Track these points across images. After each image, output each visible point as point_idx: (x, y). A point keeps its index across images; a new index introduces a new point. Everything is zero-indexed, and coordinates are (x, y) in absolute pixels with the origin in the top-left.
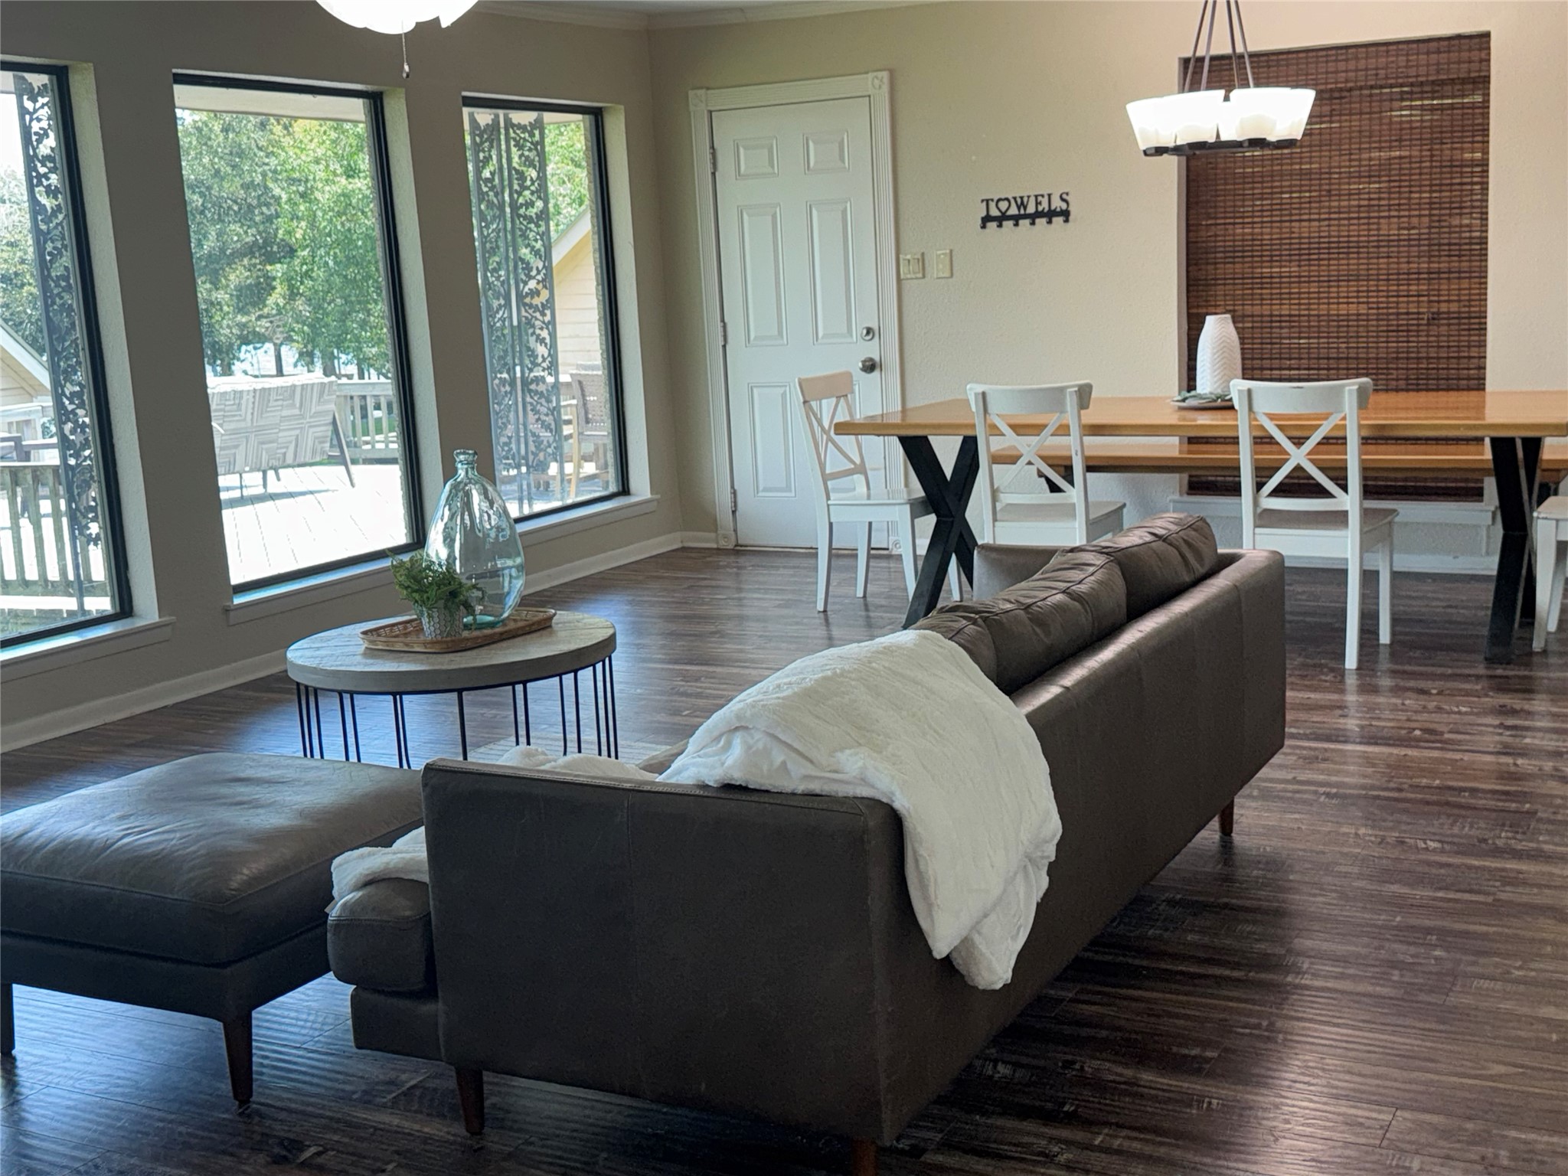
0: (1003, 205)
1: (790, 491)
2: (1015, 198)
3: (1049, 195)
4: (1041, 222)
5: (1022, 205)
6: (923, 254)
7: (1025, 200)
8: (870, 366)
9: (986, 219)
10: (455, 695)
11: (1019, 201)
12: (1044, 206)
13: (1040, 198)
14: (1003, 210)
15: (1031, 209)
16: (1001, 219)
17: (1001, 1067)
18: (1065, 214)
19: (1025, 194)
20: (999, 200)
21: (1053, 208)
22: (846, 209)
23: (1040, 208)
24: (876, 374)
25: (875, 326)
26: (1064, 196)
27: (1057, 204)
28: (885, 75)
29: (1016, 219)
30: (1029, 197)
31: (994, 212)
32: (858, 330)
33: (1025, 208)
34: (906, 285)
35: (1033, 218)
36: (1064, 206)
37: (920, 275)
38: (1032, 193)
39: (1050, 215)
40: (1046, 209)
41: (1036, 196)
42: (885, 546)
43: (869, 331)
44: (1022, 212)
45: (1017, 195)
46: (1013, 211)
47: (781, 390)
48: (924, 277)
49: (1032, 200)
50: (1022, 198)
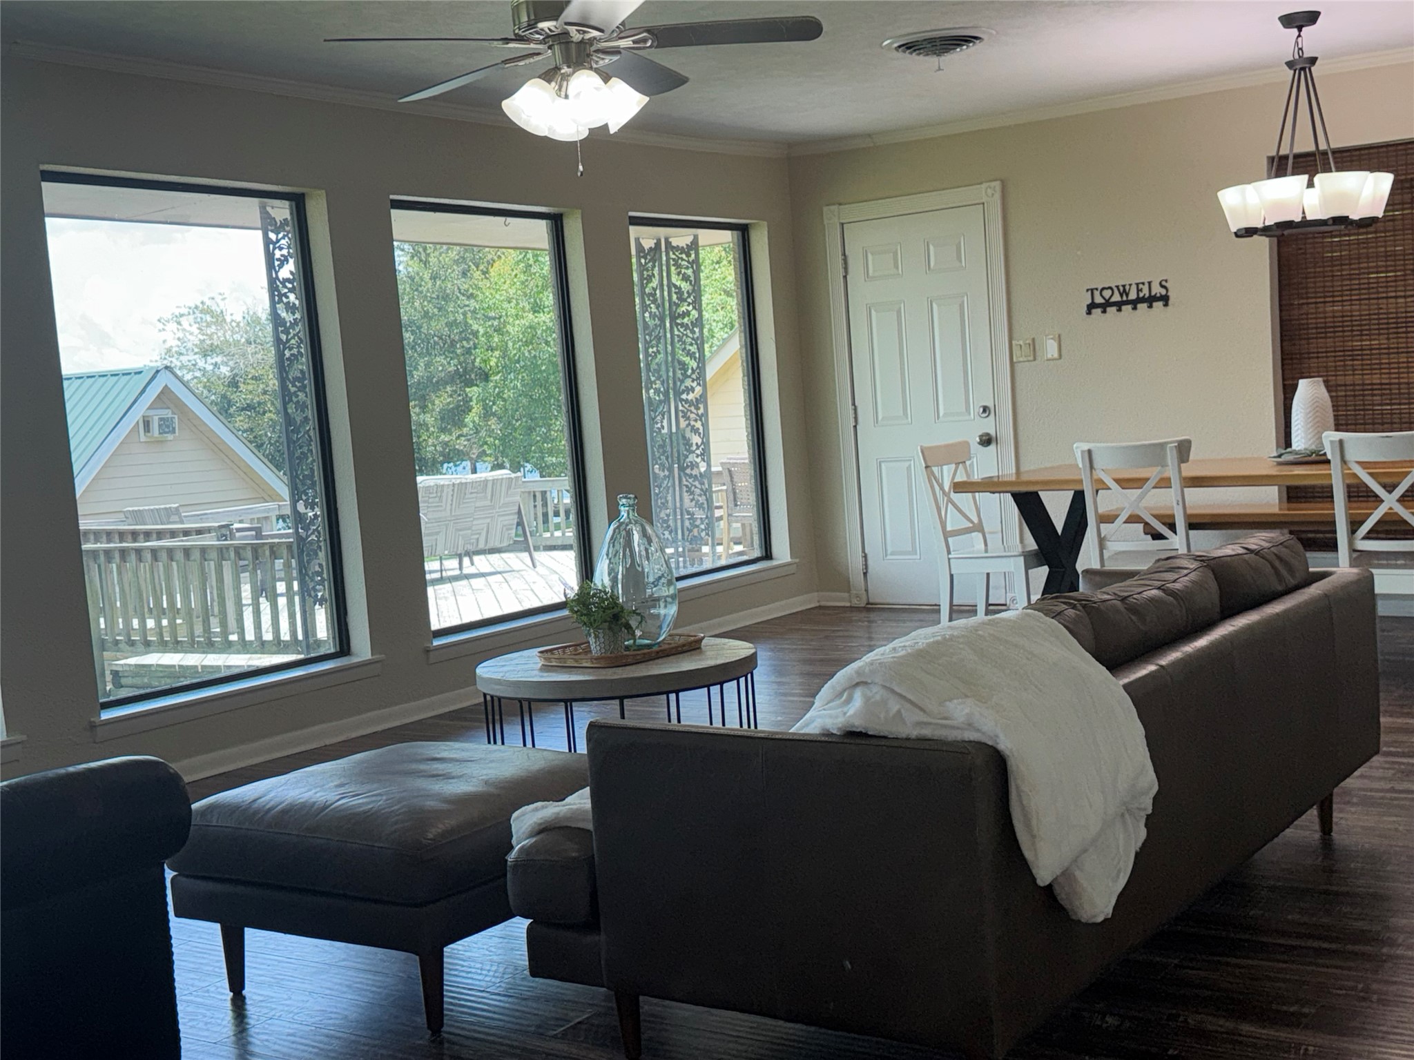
0: (1107, 294)
1: (916, 554)
2: (1117, 287)
3: (1150, 283)
4: (1142, 307)
5: (1124, 292)
6: (1033, 340)
7: (1127, 288)
8: (986, 441)
9: (1091, 307)
10: (617, 702)
11: (1121, 289)
12: (1145, 292)
13: (1141, 286)
14: (1107, 298)
15: (1133, 296)
16: (1104, 307)
17: (1109, 1019)
18: (1165, 299)
19: (1127, 283)
20: (1103, 289)
21: (1153, 294)
22: (963, 302)
23: (1141, 295)
24: (992, 447)
25: (991, 405)
26: (1164, 283)
27: (1157, 290)
28: (997, 184)
29: (1119, 305)
30: (1130, 285)
31: (1099, 300)
32: (976, 409)
33: (1127, 295)
34: (1018, 367)
35: (1134, 304)
36: (1163, 292)
37: (1031, 358)
38: (1134, 282)
39: (1151, 300)
40: (1147, 295)
41: (1137, 284)
42: (1003, 602)
43: (985, 409)
44: (1125, 298)
45: (1120, 283)
46: (1116, 298)
47: (907, 464)
48: (1035, 359)
49: (1134, 288)
50: (1124, 286)
